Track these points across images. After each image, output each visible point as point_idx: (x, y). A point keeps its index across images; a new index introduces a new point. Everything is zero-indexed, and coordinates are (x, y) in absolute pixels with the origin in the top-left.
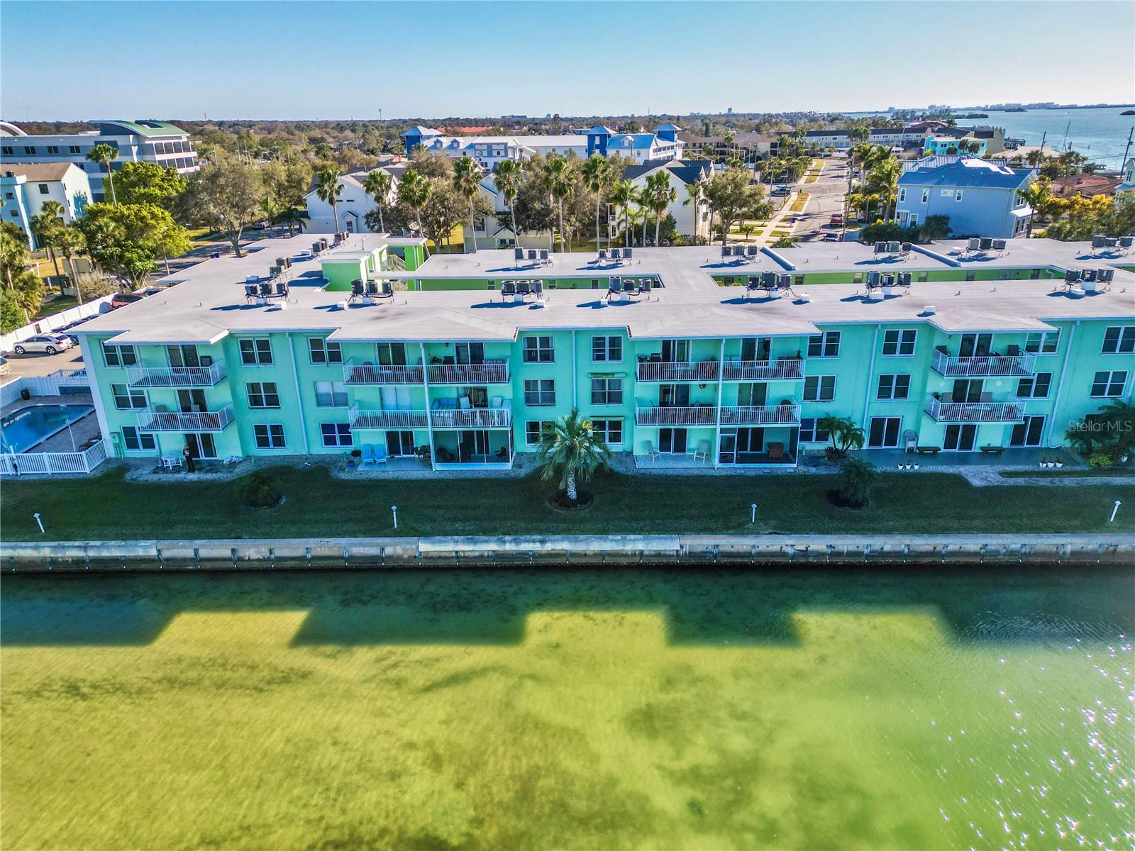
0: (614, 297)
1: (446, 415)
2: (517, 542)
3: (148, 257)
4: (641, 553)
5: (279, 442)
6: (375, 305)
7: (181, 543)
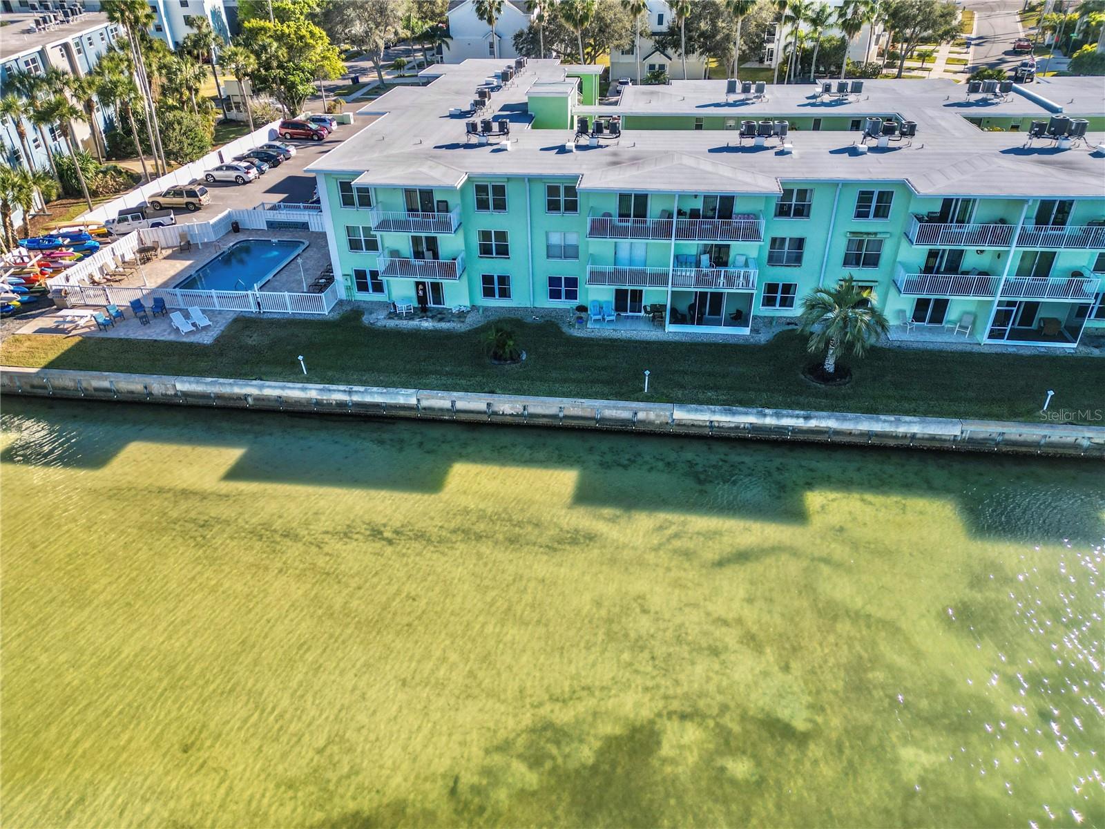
0: (873, 142)
1: (688, 274)
2: (778, 416)
3: (308, 80)
4: (913, 436)
5: (505, 293)
6: (601, 147)
7: (440, 394)
